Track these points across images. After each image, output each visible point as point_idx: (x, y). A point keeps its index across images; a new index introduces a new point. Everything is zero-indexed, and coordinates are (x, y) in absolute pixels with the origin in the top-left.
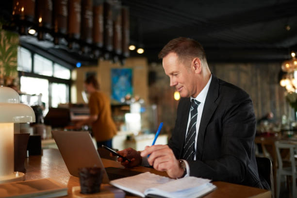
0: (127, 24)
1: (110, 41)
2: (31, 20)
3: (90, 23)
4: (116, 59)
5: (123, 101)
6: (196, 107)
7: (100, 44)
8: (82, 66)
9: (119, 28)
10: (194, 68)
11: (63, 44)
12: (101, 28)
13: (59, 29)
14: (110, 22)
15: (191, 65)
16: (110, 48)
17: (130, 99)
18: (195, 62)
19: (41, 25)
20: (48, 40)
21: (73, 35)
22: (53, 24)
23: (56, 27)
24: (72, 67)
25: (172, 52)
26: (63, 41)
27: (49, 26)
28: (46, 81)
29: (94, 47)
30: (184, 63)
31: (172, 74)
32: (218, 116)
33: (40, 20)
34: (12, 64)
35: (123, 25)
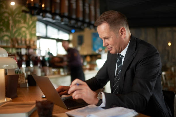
0: (98, 5)
1: (87, 16)
2: (37, 6)
3: (74, 6)
4: (92, 27)
5: (97, 52)
6: (121, 59)
7: (81, 18)
8: (76, 31)
9: (92, 8)
10: (121, 34)
11: (58, 20)
12: (81, 9)
13: (55, 10)
14: (87, 5)
15: (119, 32)
16: (87, 20)
17: (101, 51)
18: (121, 30)
19: (43, 9)
20: (48, 17)
21: (64, 13)
22: (51, 8)
23: (53, 9)
24: (69, 32)
25: (104, 22)
26: (58, 17)
27: (48, 9)
28: (55, 41)
29: (77, 20)
30: (114, 31)
31: (105, 38)
32: (133, 64)
33: (43, 6)
34: (33, 32)
35: (95, 6)
